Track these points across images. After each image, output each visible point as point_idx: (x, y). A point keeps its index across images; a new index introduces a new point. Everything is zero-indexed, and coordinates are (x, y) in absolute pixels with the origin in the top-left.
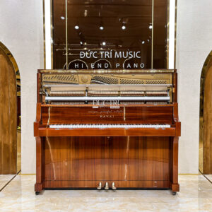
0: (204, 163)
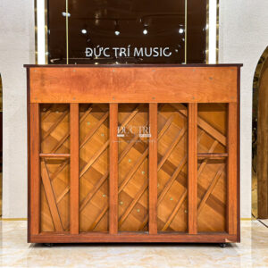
0: (259, 203)
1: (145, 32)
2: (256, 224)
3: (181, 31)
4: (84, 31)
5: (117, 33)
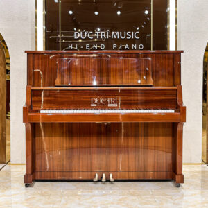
1: (119, 13)
2: (205, 168)
3: (147, 12)
4: (71, 12)
5: (96, 13)
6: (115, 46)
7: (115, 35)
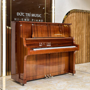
6: (33, 20)
7: (33, 15)
